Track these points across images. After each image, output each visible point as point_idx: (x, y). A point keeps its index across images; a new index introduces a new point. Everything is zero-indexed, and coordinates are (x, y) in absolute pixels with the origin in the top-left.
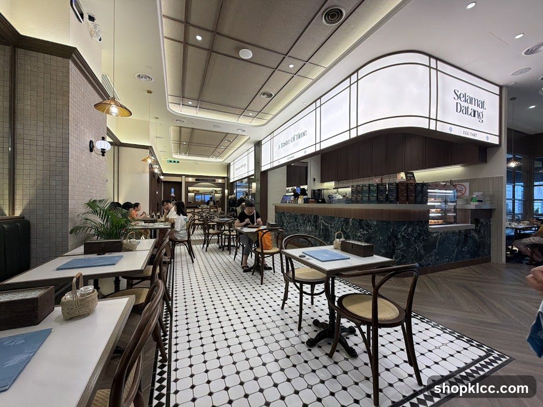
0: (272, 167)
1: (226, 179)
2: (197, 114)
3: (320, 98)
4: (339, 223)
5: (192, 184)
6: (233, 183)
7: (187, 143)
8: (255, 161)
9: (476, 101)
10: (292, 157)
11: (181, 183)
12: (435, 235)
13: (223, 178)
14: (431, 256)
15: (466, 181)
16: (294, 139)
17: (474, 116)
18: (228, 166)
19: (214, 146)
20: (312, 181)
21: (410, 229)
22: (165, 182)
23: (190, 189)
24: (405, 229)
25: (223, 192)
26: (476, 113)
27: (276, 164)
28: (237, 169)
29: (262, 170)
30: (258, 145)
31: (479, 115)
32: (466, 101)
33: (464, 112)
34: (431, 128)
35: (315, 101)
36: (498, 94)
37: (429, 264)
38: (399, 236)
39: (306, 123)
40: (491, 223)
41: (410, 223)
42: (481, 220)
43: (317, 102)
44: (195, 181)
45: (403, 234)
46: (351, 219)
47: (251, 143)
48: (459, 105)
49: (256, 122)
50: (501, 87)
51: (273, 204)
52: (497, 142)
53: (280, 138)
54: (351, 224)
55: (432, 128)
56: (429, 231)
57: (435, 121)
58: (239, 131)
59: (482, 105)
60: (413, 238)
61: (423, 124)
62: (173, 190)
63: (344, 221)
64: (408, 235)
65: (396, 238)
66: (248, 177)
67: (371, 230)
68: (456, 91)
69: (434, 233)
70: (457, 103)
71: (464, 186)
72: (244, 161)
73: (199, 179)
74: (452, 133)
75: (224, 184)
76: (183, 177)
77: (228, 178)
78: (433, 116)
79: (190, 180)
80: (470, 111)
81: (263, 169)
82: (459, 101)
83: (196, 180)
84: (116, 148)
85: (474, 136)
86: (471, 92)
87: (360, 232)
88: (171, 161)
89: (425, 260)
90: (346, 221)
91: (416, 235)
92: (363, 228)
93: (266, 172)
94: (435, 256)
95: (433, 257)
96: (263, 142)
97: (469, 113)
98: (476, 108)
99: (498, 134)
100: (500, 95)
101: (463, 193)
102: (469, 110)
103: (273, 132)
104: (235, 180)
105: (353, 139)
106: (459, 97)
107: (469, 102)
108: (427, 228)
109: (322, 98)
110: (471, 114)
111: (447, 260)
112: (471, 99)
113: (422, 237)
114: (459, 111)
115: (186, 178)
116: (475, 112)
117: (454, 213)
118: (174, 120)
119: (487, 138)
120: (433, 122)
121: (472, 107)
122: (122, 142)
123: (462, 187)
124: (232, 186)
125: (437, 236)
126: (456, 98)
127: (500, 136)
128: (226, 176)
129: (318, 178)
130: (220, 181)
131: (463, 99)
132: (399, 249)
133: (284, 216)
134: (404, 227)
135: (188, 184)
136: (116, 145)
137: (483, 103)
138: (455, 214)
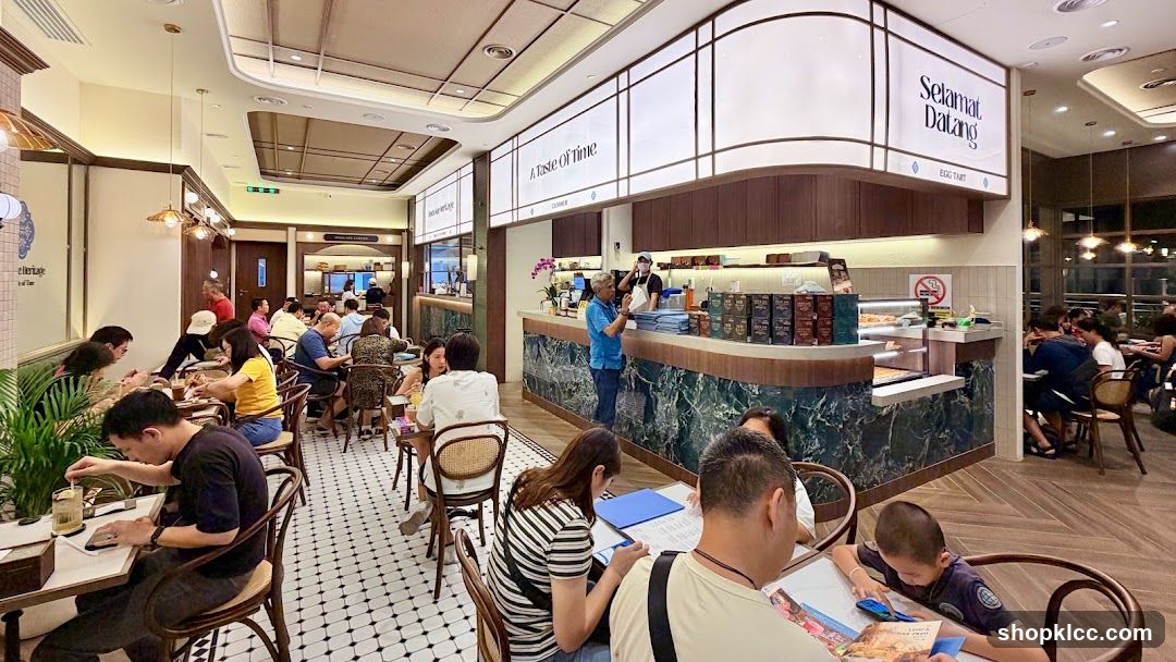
0: (515, 220)
1: (405, 234)
2: (317, 84)
3: (627, 68)
4: (674, 380)
5: (314, 248)
6: (422, 246)
7: (299, 149)
8: (474, 201)
9: (964, 100)
10: (562, 204)
11: (283, 247)
12: (885, 411)
13: (398, 232)
14: (879, 461)
15: (943, 270)
16: (567, 160)
17: (961, 134)
18: (410, 204)
19: (373, 158)
20: (612, 250)
21: (834, 405)
22: (239, 243)
23: (310, 260)
24: (823, 405)
25: (397, 269)
26: (964, 127)
27: (524, 215)
28: (431, 214)
29: (492, 225)
30: (482, 159)
31: (968, 132)
32: (944, 101)
33: (941, 127)
34: (875, 168)
35: (616, 75)
36: (1004, 84)
37: (875, 482)
38: (810, 424)
39: (595, 125)
40: (994, 369)
41: (835, 390)
42: (974, 364)
43: (621, 76)
44: (324, 241)
45: (819, 416)
46: (701, 375)
47: (465, 154)
48: (930, 110)
49: (475, 110)
50: (1008, 70)
51: (519, 313)
52: (1003, 192)
53: (534, 153)
54: (701, 388)
55: (878, 166)
56: (873, 403)
57: (883, 150)
58: (433, 129)
59: (974, 109)
60: (841, 426)
61: (858, 157)
62: (262, 263)
63: (684, 377)
64: (830, 418)
65: (804, 427)
66: (460, 237)
67: (748, 406)
68: (925, 80)
69: (883, 408)
70: (927, 106)
71: (940, 281)
72: (449, 196)
73: (334, 236)
74: (917, 176)
75: (401, 246)
76: (292, 230)
77: (409, 233)
78: (880, 139)
79: (310, 237)
80: (952, 124)
81: (495, 222)
82: (930, 102)
83: (326, 237)
84: (78, 170)
85: (961, 179)
86: (955, 81)
87: (723, 409)
88: (256, 190)
89: (865, 474)
90: (690, 378)
91: (845, 416)
92: (728, 400)
93: (501, 230)
94: (887, 461)
95: (883, 464)
96: (494, 156)
97: (951, 129)
98: (964, 117)
99: (1004, 174)
100: (1008, 87)
101: (940, 296)
102: (951, 120)
103: (517, 135)
104: (427, 239)
105: (706, 181)
106: (931, 93)
107: (950, 104)
108: (870, 397)
109: (631, 70)
110: (953, 131)
111: (911, 465)
112: (954, 97)
113: (859, 420)
114: (931, 124)
115: (299, 233)
116: (961, 125)
117: (924, 345)
118: (252, 97)
119: (986, 182)
120: (879, 152)
121: (956, 114)
122: (97, 154)
123: (938, 284)
124: (419, 253)
125: (890, 413)
126: (925, 94)
127: (1008, 177)
128: (403, 226)
129: (626, 244)
130: (390, 240)
131: (938, 97)
132: (810, 455)
133: (545, 346)
134: (821, 403)
135: (305, 249)
136: (76, 162)
137: (976, 105)
138: (925, 349)
